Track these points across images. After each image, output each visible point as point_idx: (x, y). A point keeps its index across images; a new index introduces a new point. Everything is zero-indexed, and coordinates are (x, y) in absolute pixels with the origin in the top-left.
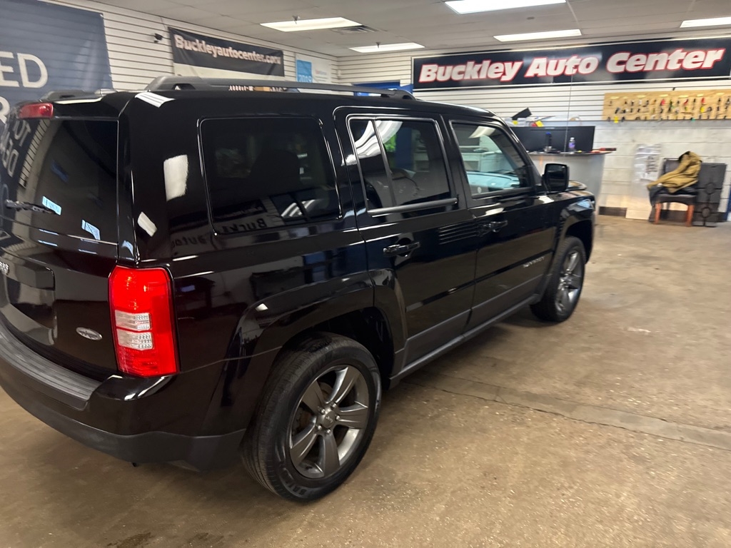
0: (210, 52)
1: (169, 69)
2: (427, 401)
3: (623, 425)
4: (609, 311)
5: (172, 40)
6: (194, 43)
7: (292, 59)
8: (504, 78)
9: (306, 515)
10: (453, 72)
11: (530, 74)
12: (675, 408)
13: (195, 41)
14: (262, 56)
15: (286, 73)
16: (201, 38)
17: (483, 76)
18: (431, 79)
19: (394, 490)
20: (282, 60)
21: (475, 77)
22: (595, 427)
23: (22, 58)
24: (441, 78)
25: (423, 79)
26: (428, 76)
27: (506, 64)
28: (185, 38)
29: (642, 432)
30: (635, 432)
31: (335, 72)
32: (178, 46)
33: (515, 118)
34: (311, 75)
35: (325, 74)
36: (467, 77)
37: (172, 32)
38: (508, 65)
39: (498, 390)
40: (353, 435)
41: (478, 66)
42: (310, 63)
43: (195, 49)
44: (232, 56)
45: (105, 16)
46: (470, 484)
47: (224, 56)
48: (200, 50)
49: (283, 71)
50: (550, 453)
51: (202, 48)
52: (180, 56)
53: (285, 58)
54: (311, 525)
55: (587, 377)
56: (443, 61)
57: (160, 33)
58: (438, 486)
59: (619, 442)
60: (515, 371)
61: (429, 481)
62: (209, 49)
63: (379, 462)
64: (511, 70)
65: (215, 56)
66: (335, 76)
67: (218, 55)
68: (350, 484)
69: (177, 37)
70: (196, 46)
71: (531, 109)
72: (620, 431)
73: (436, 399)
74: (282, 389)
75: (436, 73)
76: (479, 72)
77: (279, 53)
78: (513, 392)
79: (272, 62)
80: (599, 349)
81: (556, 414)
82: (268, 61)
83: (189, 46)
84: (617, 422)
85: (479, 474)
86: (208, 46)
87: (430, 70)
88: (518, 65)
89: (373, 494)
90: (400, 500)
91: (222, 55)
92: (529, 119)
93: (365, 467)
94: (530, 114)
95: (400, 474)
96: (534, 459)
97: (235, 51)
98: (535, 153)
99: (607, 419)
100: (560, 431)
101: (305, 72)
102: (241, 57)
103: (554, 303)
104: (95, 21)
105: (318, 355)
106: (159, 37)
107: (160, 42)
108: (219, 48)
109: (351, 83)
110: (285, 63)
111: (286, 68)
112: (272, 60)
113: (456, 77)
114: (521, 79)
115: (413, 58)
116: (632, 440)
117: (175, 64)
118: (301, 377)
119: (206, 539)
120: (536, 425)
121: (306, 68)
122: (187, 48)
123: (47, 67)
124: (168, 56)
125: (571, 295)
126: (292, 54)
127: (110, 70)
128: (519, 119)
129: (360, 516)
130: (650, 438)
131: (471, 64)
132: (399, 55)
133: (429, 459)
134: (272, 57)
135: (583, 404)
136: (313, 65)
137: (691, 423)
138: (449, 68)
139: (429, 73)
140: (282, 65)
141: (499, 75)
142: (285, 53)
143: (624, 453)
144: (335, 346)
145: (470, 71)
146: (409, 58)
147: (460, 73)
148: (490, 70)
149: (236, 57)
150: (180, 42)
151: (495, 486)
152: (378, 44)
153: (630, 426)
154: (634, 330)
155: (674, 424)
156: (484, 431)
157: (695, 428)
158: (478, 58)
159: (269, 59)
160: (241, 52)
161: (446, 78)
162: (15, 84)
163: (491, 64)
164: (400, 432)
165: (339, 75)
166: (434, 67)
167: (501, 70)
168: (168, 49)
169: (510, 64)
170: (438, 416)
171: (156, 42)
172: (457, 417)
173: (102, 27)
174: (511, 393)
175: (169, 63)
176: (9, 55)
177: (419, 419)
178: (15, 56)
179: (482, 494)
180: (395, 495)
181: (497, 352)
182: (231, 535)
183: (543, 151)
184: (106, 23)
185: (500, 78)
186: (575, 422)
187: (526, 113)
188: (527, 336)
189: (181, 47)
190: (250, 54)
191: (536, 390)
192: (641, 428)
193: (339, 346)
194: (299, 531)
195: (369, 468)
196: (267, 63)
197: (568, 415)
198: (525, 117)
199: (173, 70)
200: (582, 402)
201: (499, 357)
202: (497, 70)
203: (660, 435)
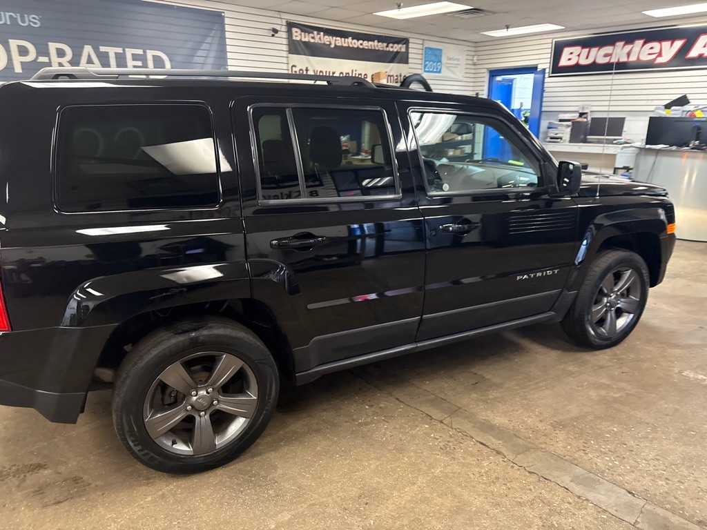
0: (328, 43)
1: (285, 60)
2: (369, 406)
3: (572, 486)
4: (678, 346)
5: (289, 32)
6: (311, 35)
7: (421, 47)
8: (659, 60)
9: (167, 486)
10: (599, 55)
11: (694, 53)
13: (313, 33)
14: (385, 44)
15: (410, 61)
16: (319, 30)
17: (633, 58)
18: (572, 63)
19: (259, 486)
20: (407, 48)
21: (624, 59)
22: (533, 478)
23: (150, 54)
24: (583, 62)
25: (563, 62)
26: (570, 59)
27: (664, 43)
28: (302, 31)
30: (579, 497)
31: (471, 58)
32: (294, 38)
33: (668, 107)
34: (440, 62)
35: (458, 60)
36: (614, 60)
37: (290, 25)
38: (666, 44)
39: (455, 411)
41: (628, 47)
42: (441, 50)
43: (312, 41)
44: (351, 46)
45: (226, 14)
46: (336, 502)
47: (342, 46)
48: (317, 40)
49: (408, 58)
50: (452, 492)
51: (320, 38)
52: (295, 48)
53: (410, 45)
54: (163, 497)
55: (576, 419)
56: (586, 44)
57: (278, 27)
58: (304, 494)
59: (548, 504)
60: (493, 394)
61: (299, 487)
62: (327, 39)
63: (272, 455)
64: (669, 50)
65: (332, 46)
66: (471, 62)
67: (335, 45)
68: (226, 469)
69: (294, 30)
70: (313, 38)
71: (689, 97)
72: (561, 492)
73: (382, 405)
75: (579, 55)
76: (629, 54)
77: (405, 41)
78: (470, 417)
79: (395, 50)
80: (620, 390)
81: (498, 453)
82: (391, 50)
83: (307, 38)
84: (566, 480)
85: (354, 492)
86: (326, 37)
87: (571, 53)
88: (678, 44)
89: (238, 485)
90: (255, 497)
91: (340, 44)
92: (687, 108)
93: (253, 456)
94: (689, 103)
95: (280, 471)
96: (428, 495)
97: (355, 41)
98: (674, 148)
99: (557, 473)
100: (486, 472)
101: (433, 58)
102: (361, 47)
104: (216, 20)
105: (181, 339)
106: (275, 31)
107: (276, 35)
108: (338, 38)
109: (487, 69)
110: (410, 50)
111: (410, 56)
112: (396, 48)
113: (602, 60)
114: (682, 60)
115: (554, 40)
116: (566, 506)
117: (290, 55)
118: (155, 356)
119: (77, 483)
120: (464, 458)
121: (435, 55)
122: (304, 40)
123: (170, 60)
124: (285, 48)
126: (421, 42)
127: (227, 62)
128: (673, 108)
129: (209, 501)
130: (593, 511)
131: (620, 44)
132: (539, 37)
133: (319, 465)
134: (396, 45)
135: (537, 449)
136: (443, 52)
137: (668, 506)
138: (594, 50)
139: (570, 56)
140: (407, 52)
141: (653, 57)
142: (411, 40)
143: (541, 518)
144: (205, 332)
145: (619, 52)
146: (550, 41)
147: (606, 55)
148: (640, 51)
149: (356, 46)
150: (297, 35)
151: (360, 511)
152: (507, 27)
153: (578, 490)
154: (692, 375)
155: (642, 502)
156: (401, 450)
157: (669, 514)
158: (629, 38)
159: (392, 47)
160: (361, 42)
161: (590, 61)
163: (645, 43)
164: (317, 431)
165: (475, 61)
166: (577, 50)
167: (657, 50)
168: (285, 41)
169: (669, 43)
170: (367, 424)
171: (273, 36)
172: (385, 430)
173: (223, 24)
174: (467, 417)
175: (285, 54)
176: (140, 52)
177: (346, 422)
178: (145, 52)
179: (339, 515)
180: (256, 491)
182: (96, 486)
183: (688, 146)
184: (227, 21)
185: (655, 59)
186: (513, 467)
187: (683, 101)
189: (298, 39)
190: (370, 43)
191: (499, 420)
192: (591, 496)
193: (211, 333)
194: (150, 498)
195: (258, 458)
196: (389, 51)
197: (511, 457)
198: (682, 105)
199: (288, 60)
200: (543, 446)
201: (488, 376)
202: (652, 51)
203: (609, 510)
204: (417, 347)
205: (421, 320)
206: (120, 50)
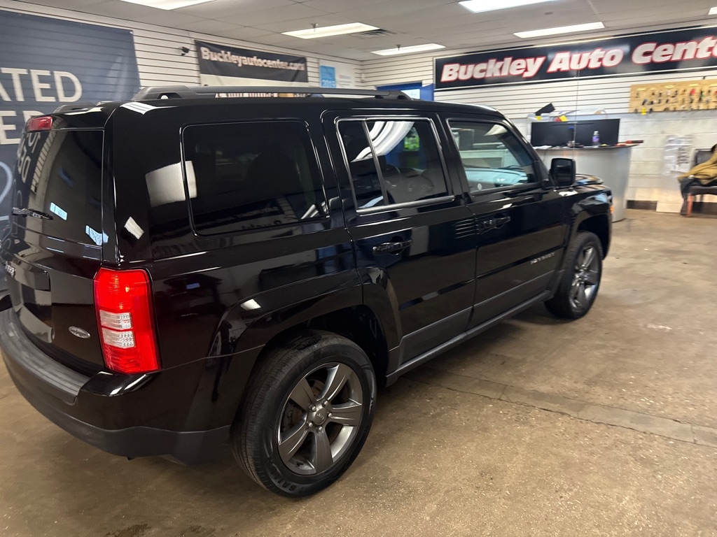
0: (236, 62)
1: (196, 80)
2: (431, 399)
3: (633, 426)
4: (629, 307)
5: (198, 51)
6: (219, 54)
7: (316, 65)
8: (526, 75)
9: (297, 511)
10: (474, 71)
11: (552, 68)
12: (691, 409)
13: (220, 52)
14: (286, 63)
15: (310, 79)
16: (226, 49)
17: (505, 73)
18: (453, 78)
19: (387, 488)
20: (306, 67)
21: (497, 74)
22: (603, 427)
23: (58, 75)
24: (463, 77)
25: (445, 78)
26: (450, 75)
27: (528, 60)
28: (211, 50)
29: (651, 433)
30: (645, 433)
31: (358, 75)
32: (204, 58)
33: (538, 114)
34: (334, 80)
35: (348, 78)
36: (489, 75)
37: (199, 44)
38: (530, 61)
39: (504, 389)
40: (347, 433)
41: (499, 64)
42: (333, 68)
43: (221, 60)
44: (256, 65)
45: (135, 32)
46: (465, 484)
47: (248, 65)
48: (225, 60)
49: (307, 77)
50: (552, 453)
51: (228, 58)
52: (206, 67)
53: (308, 64)
54: (301, 521)
55: (599, 375)
56: (464, 61)
57: (187, 46)
58: (432, 485)
59: (627, 443)
60: (524, 369)
61: (424, 480)
62: (234, 59)
63: (376, 459)
64: (534, 65)
65: (240, 65)
66: (359, 80)
67: (243, 64)
68: (344, 481)
69: (203, 49)
70: (221, 57)
71: (554, 105)
72: (629, 432)
73: (439, 397)
74: (269, 386)
75: (458, 72)
76: (501, 69)
77: (303, 60)
78: (520, 391)
79: (296, 69)
80: (614, 347)
81: (563, 414)
82: (292, 68)
83: (215, 57)
84: (626, 422)
85: (475, 473)
86: (233, 56)
87: (451, 70)
88: (540, 60)
89: (366, 492)
90: (392, 499)
91: (246, 64)
92: (553, 114)
93: (360, 464)
94: (554, 109)
95: (395, 472)
96: (535, 459)
97: (260, 60)
98: (558, 148)
99: (616, 419)
100: (565, 431)
101: (328, 77)
102: (266, 66)
103: (568, 299)
104: (125, 37)
105: (307, 353)
106: (186, 50)
107: (187, 54)
108: (245, 58)
109: (375, 86)
110: (309, 69)
111: (309, 74)
112: (296, 67)
113: (478, 76)
114: (544, 74)
115: (435, 58)
116: (640, 442)
117: (202, 75)
118: (288, 374)
119: (199, 532)
120: (540, 424)
121: (330, 74)
122: (213, 59)
123: (81, 82)
124: (195, 67)
125: (588, 291)
126: (315, 61)
127: (139, 83)
128: (543, 114)
129: (350, 513)
130: (661, 440)
131: (492, 61)
132: (421, 56)
133: (426, 458)
134: (296, 64)
135: (592, 404)
136: (336, 71)
137: (707, 424)
138: (471, 67)
139: (451, 73)
140: (306, 71)
141: (520, 72)
142: (308, 59)
143: (630, 455)
144: (324, 344)
145: (492, 69)
146: (431, 59)
147: (482, 71)
148: (512, 67)
149: (261, 65)
150: (206, 54)
151: (491, 486)
152: (399, 47)
153: (641, 428)
154: (654, 327)
155: (689, 426)
156: (485, 430)
157: (712, 430)
158: (500, 56)
159: (293, 66)
160: (265, 61)
161: (468, 77)
162: (52, 99)
163: (513, 60)
164: (400, 430)
165: (363, 79)
166: (455, 67)
167: (523, 66)
168: (194, 61)
169: (532, 60)
170: (439, 415)
171: (183, 55)
172: (459, 416)
173: (132, 43)
174: (517, 392)
175: (196, 73)
176: (47, 73)
177: (420, 417)
178: (52, 73)
179: (476, 494)
180: (387, 494)
181: (509, 350)
182: (222, 529)
183: (566, 146)
184: (136, 39)
185: (522, 74)
186: (581, 422)
187: (549, 108)
188: (540, 334)
189: (207, 58)
190: (274, 62)
191: (544, 389)
192: (652, 430)
193: (328, 344)
194: (289, 526)
195: (366, 465)
196: (290, 70)
197: (576, 415)
198: (549, 112)
199: (200, 80)
200: (592, 401)
201: (509, 355)
202: (519, 67)
203: (671, 437)
204: (468, 336)
205: (473, 309)
206: (24, 72)
